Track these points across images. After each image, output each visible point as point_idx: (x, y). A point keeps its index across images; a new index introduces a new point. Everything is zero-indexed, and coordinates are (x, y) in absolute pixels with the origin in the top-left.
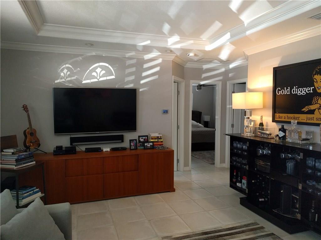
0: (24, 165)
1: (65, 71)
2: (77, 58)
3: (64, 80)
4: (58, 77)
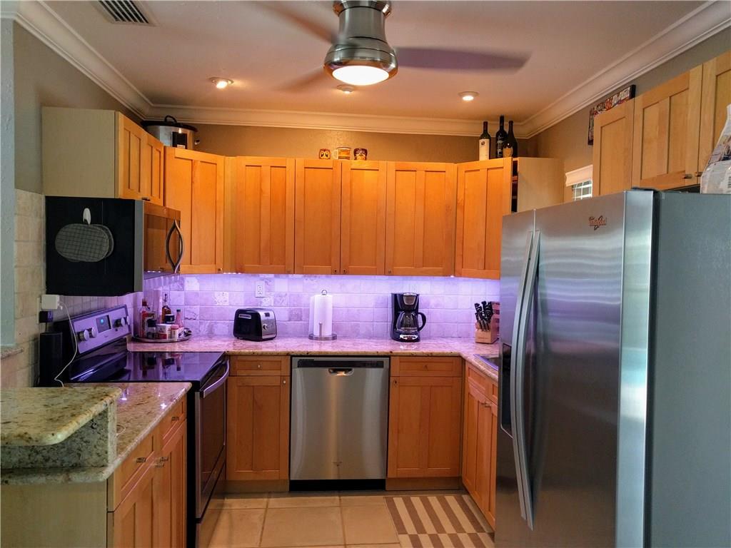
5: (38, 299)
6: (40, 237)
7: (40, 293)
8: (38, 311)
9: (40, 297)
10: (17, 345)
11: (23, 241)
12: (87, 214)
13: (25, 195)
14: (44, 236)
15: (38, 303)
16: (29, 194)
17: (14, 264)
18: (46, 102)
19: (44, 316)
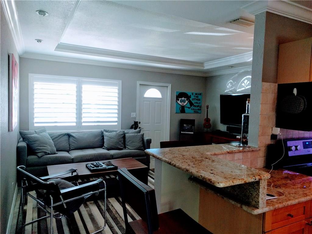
0: (187, 133)
1: (230, 84)
2: (235, 75)
3: (228, 90)
4: (226, 89)
5: (271, 129)
6: (274, 102)
7: (272, 126)
8: (271, 134)
9: (272, 128)
10: (259, 147)
11: (265, 104)
12: (295, 91)
13: (267, 85)
14: (276, 102)
15: (271, 131)
16: (268, 84)
17: (260, 113)
18: (281, 42)
19: (274, 137)
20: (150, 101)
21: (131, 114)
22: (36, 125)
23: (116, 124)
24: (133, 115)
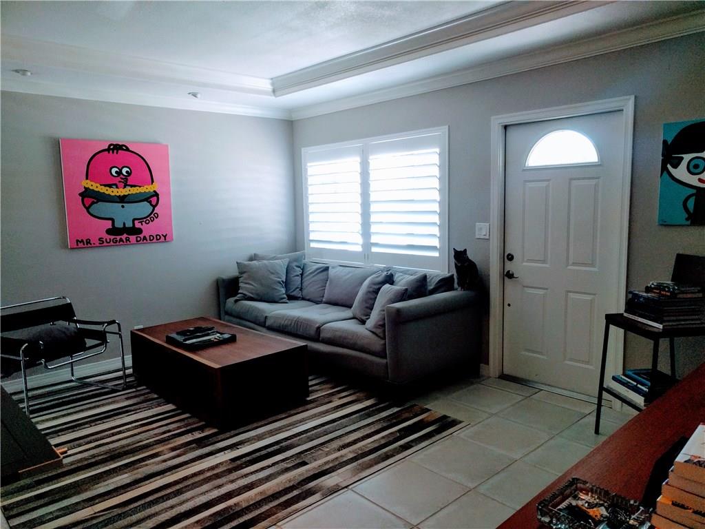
20: (548, 180)
21: (475, 225)
22: (313, 245)
23: (436, 254)
24: (481, 229)
